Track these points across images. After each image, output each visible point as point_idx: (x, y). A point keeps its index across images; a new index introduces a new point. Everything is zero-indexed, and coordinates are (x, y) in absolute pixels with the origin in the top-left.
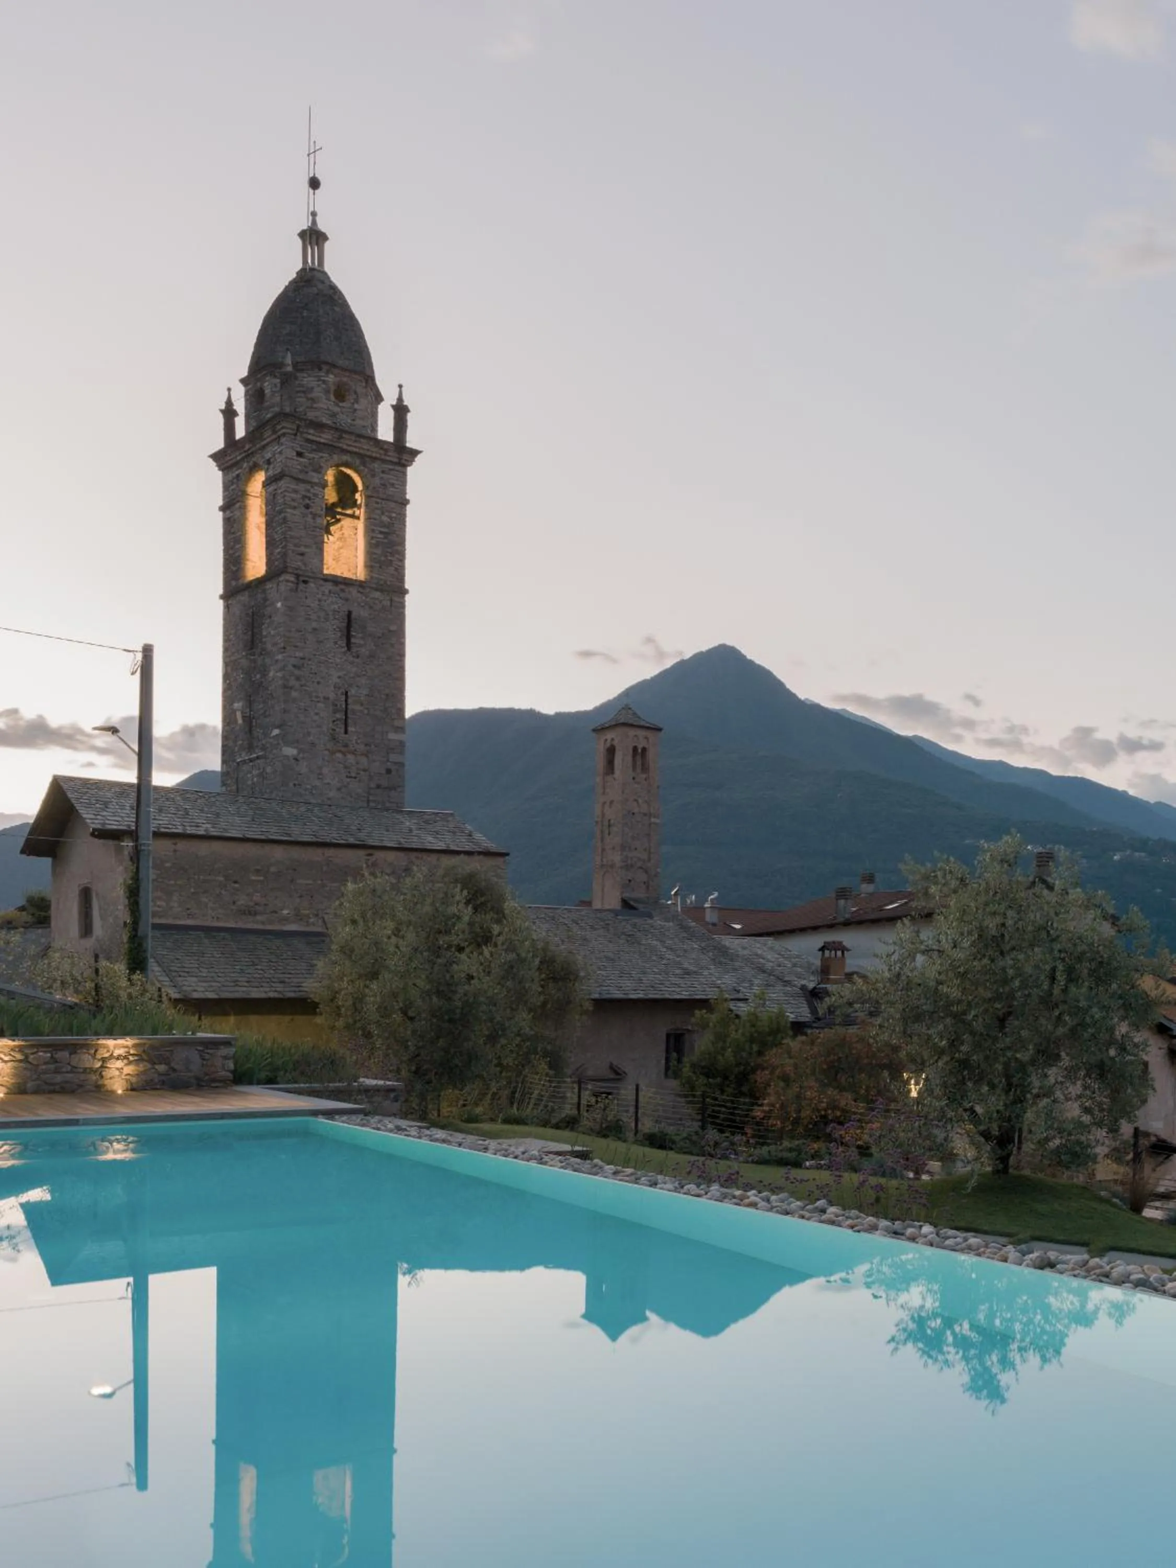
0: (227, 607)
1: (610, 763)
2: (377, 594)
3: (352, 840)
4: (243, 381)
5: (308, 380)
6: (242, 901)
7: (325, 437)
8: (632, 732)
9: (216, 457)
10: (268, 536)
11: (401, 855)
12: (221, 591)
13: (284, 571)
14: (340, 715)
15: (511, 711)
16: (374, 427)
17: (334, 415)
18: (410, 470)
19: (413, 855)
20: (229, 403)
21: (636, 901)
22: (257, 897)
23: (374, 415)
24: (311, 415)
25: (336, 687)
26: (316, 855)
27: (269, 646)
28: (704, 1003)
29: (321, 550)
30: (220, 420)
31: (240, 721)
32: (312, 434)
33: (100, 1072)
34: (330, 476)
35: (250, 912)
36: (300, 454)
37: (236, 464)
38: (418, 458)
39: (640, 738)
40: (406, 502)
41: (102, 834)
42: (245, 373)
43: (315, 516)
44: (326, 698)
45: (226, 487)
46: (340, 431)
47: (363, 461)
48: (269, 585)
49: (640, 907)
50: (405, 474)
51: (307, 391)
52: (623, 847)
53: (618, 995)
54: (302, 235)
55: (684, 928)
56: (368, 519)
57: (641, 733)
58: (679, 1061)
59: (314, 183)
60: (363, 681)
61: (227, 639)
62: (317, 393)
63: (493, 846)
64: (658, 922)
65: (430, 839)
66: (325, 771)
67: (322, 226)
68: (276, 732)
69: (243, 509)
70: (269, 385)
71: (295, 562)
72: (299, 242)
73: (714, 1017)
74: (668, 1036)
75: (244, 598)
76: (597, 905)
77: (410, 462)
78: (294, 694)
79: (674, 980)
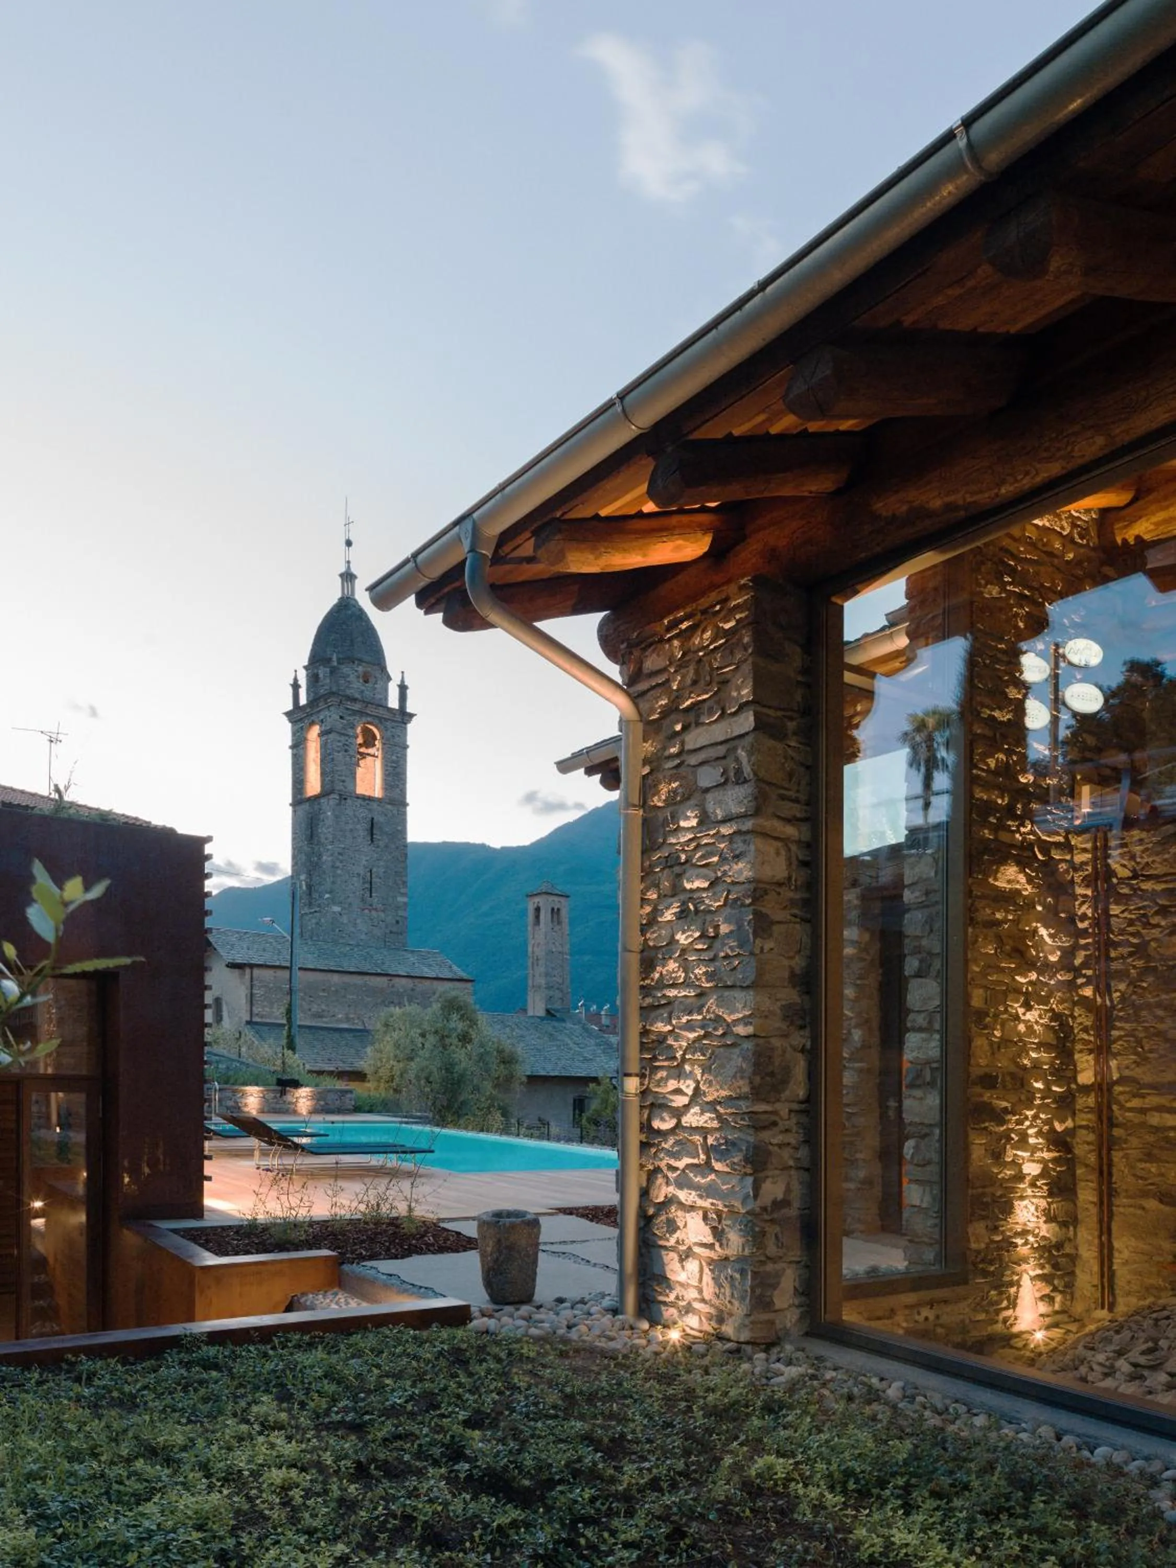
0: (294, 812)
1: (537, 917)
2: (389, 807)
3: (379, 971)
4: (305, 667)
5: (345, 669)
6: (315, 1008)
7: (357, 707)
8: (551, 898)
9: (288, 714)
10: (322, 768)
11: (410, 981)
12: (290, 801)
13: (332, 792)
14: (367, 886)
15: (468, 844)
16: (386, 699)
17: (362, 692)
18: (409, 726)
19: (416, 981)
20: (296, 680)
21: (557, 1011)
22: (323, 1007)
23: (386, 690)
24: (348, 692)
25: (366, 867)
26: (358, 980)
27: (323, 840)
28: (595, 1080)
29: (355, 778)
30: (290, 691)
31: (304, 887)
32: (349, 705)
33: (295, 1104)
34: (359, 730)
35: (319, 1016)
36: (341, 718)
37: (301, 720)
38: (414, 718)
39: (555, 902)
40: (407, 747)
41: (233, 966)
42: (306, 663)
43: (351, 757)
44: (359, 875)
45: (294, 734)
46: (367, 703)
47: (380, 721)
48: (322, 801)
49: (558, 1015)
50: (405, 729)
51: (345, 677)
52: (547, 974)
53: (543, 1073)
54: (341, 575)
55: (586, 1030)
56: (384, 758)
57: (556, 899)
58: (580, 1115)
59: (349, 543)
60: (382, 863)
61: (294, 833)
62: (352, 678)
63: (464, 975)
64: (569, 1025)
65: (426, 970)
66: (358, 921)
67: (354, 570)
68: (327, 896)
69: (305, 749)
70: (322, 672)
71: (339, 786)
72: (339, 580)
73: (602, 1088)
74: (575, 1100)
75: (306, 806)
76: (530, 1013)
77: (409, 721)
78: (339, 872)
79: (577, 1064)
